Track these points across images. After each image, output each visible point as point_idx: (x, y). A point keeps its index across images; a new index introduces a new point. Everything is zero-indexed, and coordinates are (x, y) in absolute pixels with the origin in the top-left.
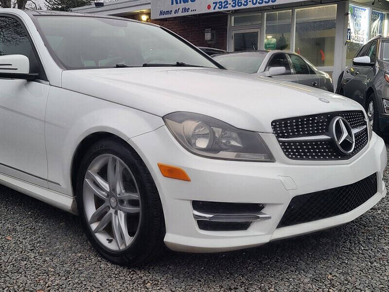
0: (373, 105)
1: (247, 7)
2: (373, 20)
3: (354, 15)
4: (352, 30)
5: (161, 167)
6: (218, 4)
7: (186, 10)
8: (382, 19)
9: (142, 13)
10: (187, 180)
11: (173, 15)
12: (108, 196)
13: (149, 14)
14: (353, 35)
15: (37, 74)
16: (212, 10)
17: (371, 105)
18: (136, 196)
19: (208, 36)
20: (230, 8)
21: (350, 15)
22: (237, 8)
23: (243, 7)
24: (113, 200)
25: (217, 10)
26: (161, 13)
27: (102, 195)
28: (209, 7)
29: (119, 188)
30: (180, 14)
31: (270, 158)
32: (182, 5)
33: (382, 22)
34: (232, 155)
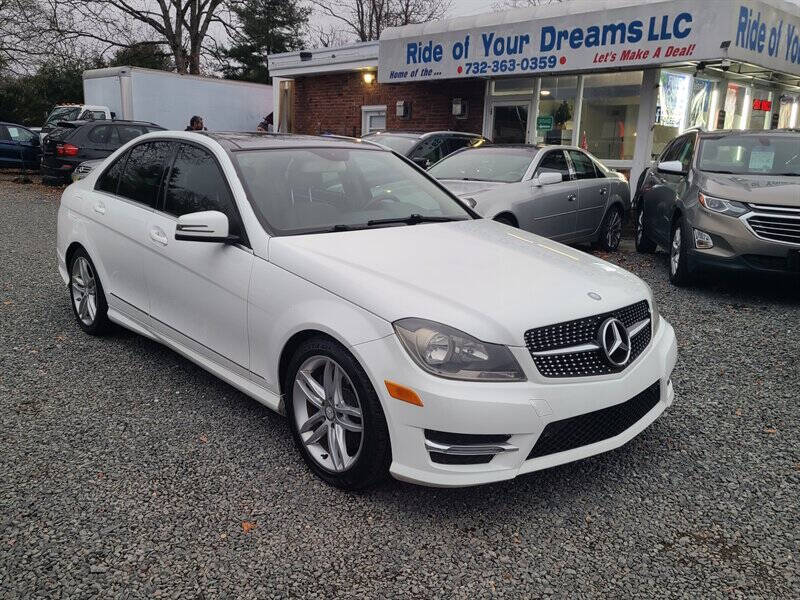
0: (681, 234)
1: (514, 72)
2: (695, 91)
3: (667, 86)
4: (663, 109)
5: (388, 385)
6: (473, 68)
7: (426, 72)
8: (709, 90)
9: (366, 72)
10: (419, 404)
11: (409, 79)
12: (323, 404)
13: (375, 73)
14: (664, 115)
15: (237, 236)
16: (463, 75)
17: (678, 232)
18: (357, 412)
19: (457, 109)
20: (489, 73)
21: (661, 88)
22: (499, 73)
23: (507, 72)
24: (329, 410)
25: (471, 74)
26: (393, 75)
27: (317, 402)
28: (460, 70)
29: (338, 398)
30: (419, 78)
31: (521, 376)
32: (422, 65)
33: (708, 95)
34: (474, 374)
